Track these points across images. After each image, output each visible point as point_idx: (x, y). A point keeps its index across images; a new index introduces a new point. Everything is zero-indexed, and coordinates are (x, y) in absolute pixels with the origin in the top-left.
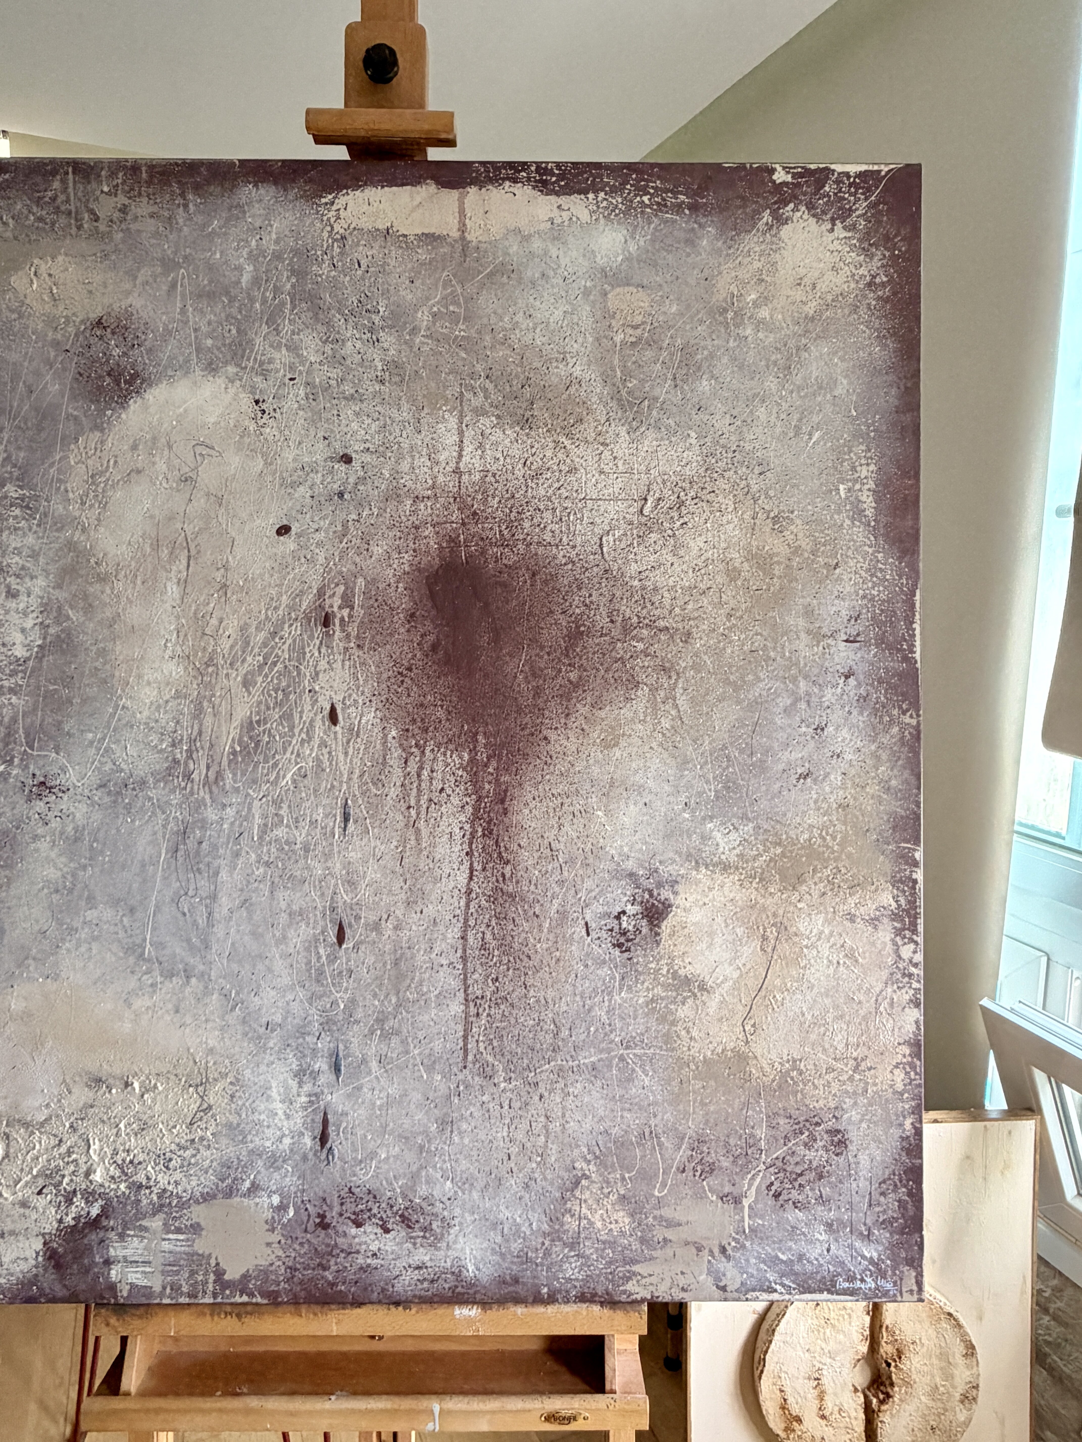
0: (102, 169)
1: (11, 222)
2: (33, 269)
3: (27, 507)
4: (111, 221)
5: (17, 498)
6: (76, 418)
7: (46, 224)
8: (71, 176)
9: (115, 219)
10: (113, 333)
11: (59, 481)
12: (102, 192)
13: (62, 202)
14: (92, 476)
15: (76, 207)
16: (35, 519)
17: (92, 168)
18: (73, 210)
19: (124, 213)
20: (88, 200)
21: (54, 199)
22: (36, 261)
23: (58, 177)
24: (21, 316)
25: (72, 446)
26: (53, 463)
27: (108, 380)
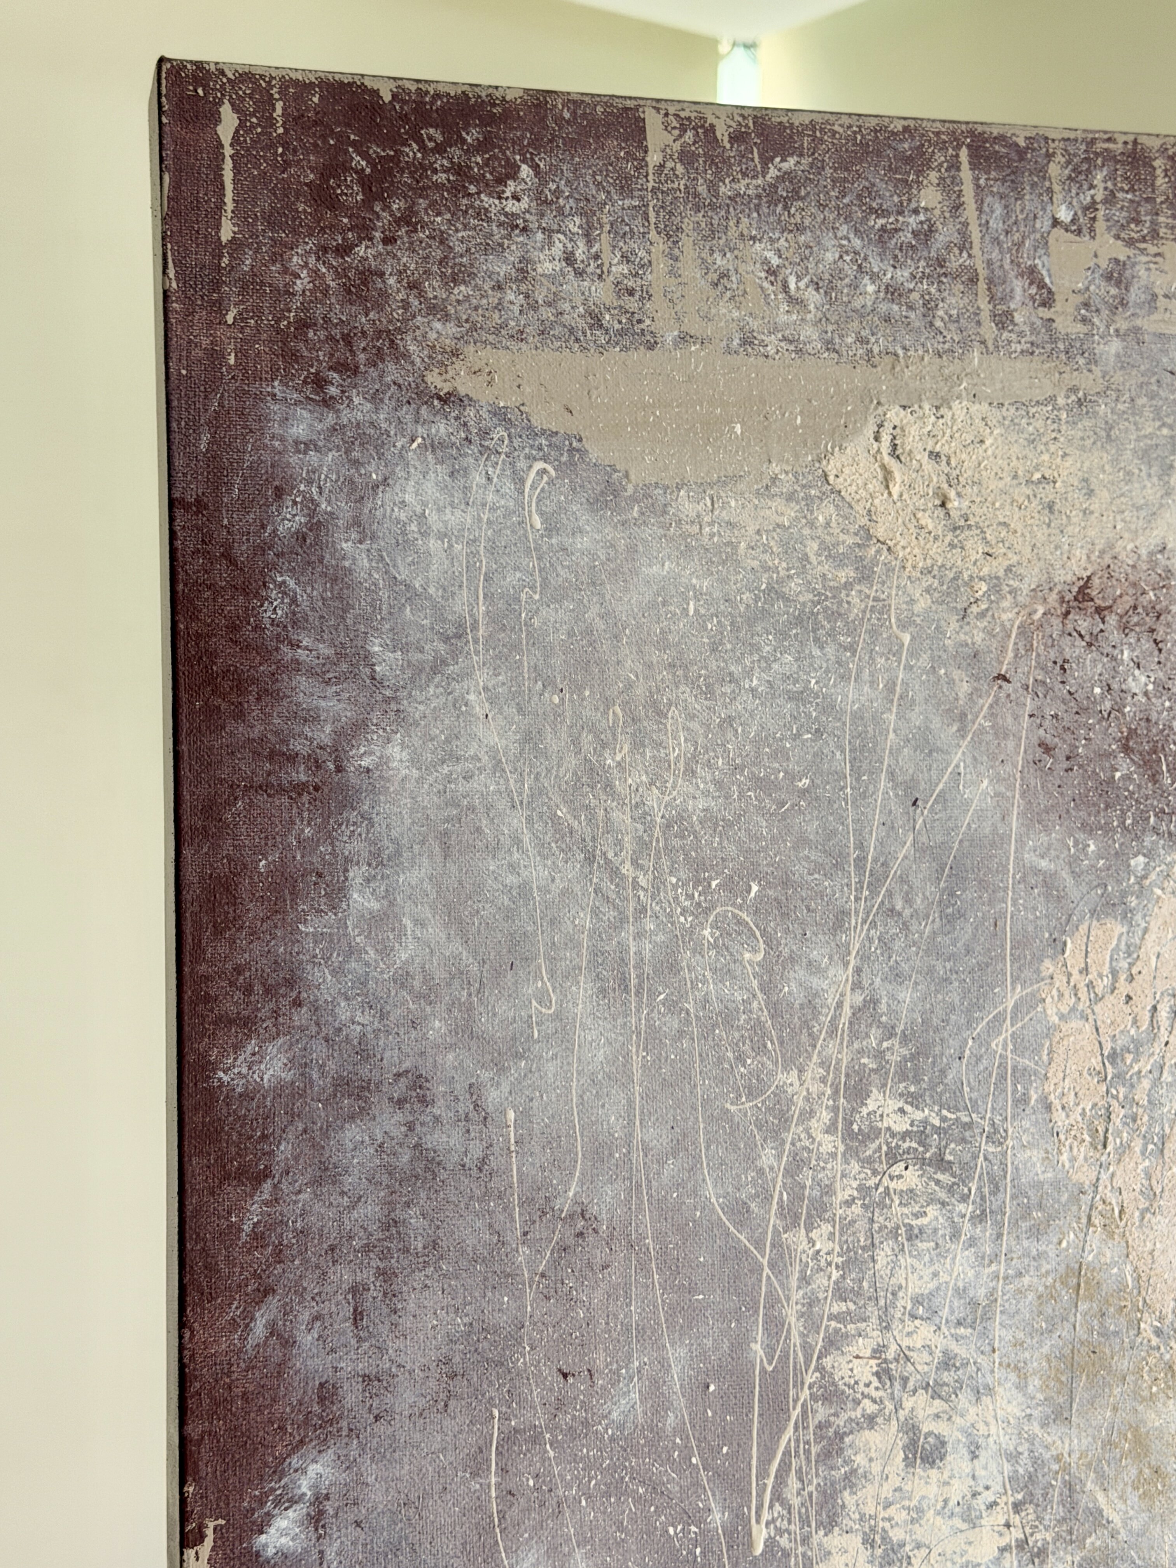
0: (1049, 156)
1: (813, 298)
2: (886, 438)
3: (941, 1163)
4: (1086, 305)
5: (905, 1135)
6: (1049, 882)
7: (911, 308)
8: (966, 174)
9: (1096, 301)
10: (1125, 628)
11: (1020, 1074)
12: (1056, 222)
13: (948, 249)
14: (1114, 1057)
15: (989, 263)
16: (964, 1198)
17: (1021, 153)
18: (983, 273)
19: (1118, 284)
20: (1019, 245)
21: (926, 234)
22: (895, 415)
23: (933, 176)
24: (865, 575)
25: (1048, 966)
26: (999, 1019)
27: (1124, 767)
